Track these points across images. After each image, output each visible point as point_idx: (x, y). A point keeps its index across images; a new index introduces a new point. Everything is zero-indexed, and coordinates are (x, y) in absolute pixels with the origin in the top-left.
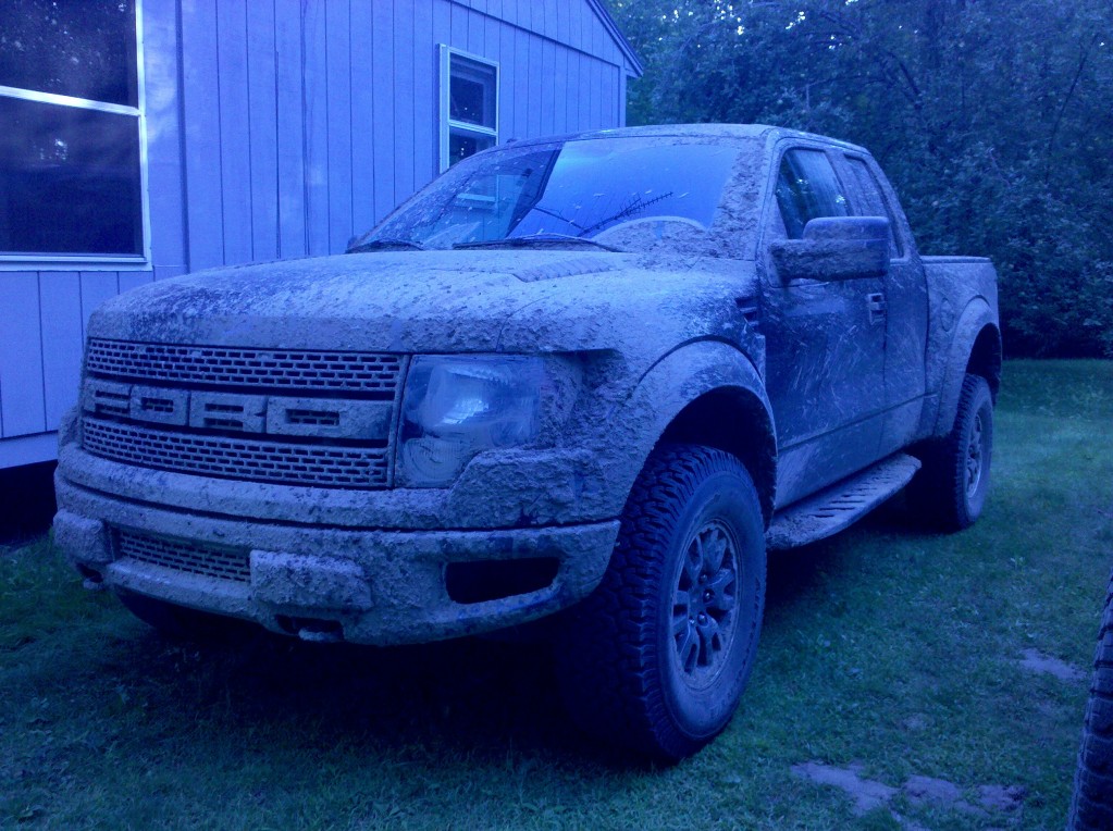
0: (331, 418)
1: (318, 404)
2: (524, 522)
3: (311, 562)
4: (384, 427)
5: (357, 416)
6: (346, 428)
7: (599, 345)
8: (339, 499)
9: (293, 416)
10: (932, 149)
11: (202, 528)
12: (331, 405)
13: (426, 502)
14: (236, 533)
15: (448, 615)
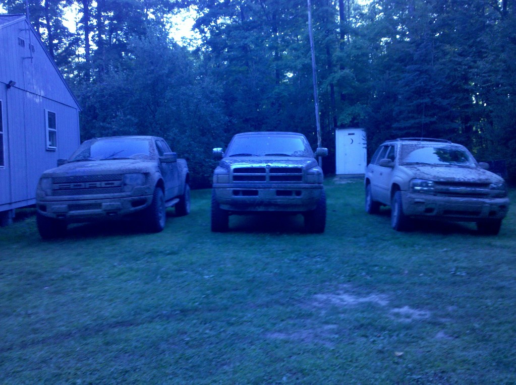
0: (113, 184)
1: (110, 182)
2: (142, 195)
3: (113, 203)
4: (121, 184)
5: (117, 183)
6: (115, 185)
7: (147, 172)
8: (116, 194)
9: (106, 184)
10: (161, 129)
11: (93, 201)
12: (113, 182)
13: (129, 193)
14: (99, 201)
15: (133, 209)
